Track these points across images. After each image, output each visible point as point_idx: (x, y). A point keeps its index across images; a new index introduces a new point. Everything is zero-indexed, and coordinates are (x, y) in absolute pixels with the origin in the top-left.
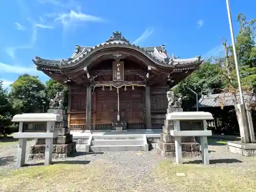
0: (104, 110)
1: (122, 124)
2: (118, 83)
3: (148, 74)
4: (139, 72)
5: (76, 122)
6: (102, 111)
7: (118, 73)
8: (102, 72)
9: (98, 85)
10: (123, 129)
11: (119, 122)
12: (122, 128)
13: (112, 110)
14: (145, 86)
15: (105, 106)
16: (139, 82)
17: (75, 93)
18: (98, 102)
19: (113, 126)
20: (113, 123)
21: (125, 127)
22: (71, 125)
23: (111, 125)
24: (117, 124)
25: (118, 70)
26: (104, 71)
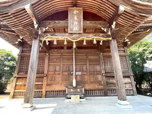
0: (56, 73)
1: (79, 90)
2: (74, 36)
3: (114, 23)
4: (100, 24)
6: (54, 74)
8: (55, 23)
9: (49, 37)
10: (80, 98)
11: (75, 88)
12: (78, 96)
15: (58, 68)
16: (101, 34)
17: (25, 54)
18: (50, 63)
19: (67, 93)
20: (67, 89)
21: (83, 94)
22: (15, 91)
23: (65, 91)
24: (72, 90)
25: (75, 18)
26: (57, 22)
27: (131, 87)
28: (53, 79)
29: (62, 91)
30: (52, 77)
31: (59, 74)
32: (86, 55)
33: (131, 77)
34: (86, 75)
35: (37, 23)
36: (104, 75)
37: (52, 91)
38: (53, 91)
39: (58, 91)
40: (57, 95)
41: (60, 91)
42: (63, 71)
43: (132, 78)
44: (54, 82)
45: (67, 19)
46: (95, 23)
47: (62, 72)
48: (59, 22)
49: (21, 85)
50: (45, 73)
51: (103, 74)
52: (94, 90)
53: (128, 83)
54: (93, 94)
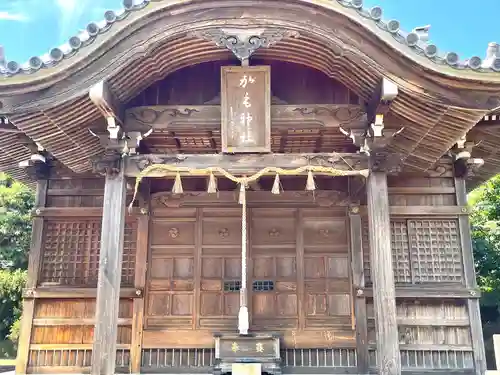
0: (179, 282)
1: (260, 347)
2: (243, 162)
3: (379, 119)
4: (334, 114)
5: (60, 337)
6: (173, 287)
7: (246, 119)
8: (176, 112)
9: (156, 168)
10: (266, 374)
11: (243, 339)
13: (217, 286)
14: (365, 173)
15: (184, 265)
16: (335, 156)
17: (58, 212)
18: (155, 247)
19: (217, 356)
20: (217, 342)
21: (275, 361)
22: (34, 347)
23: (210, 351)
24: (235, 347)
25: (245, 103)
26: (182, 109)
27: (467, 342)
28: (167, 307)
29: (200, 350)
30: (164, 301)
31: (189, 288)
32: (295, 215)
33: (470, 302)
34: (292, 292)
35: (117, 124)
36: (360, 292)
37: (163, 350)
38: (170, 350)
39: (185, 350)
40: (185, 362)
41: (193, 351)
42: (202, 277)
43: (475, 308)
44: (171, 316)
45: (215, 100)
46: (316, 112)
47: (200, 279)
48: (190, 111)
49: (51, 326)
50: (136, 284)
51: (357, 289)
52: (321, 350)
53: (455, 327)
54: (314, 363)
